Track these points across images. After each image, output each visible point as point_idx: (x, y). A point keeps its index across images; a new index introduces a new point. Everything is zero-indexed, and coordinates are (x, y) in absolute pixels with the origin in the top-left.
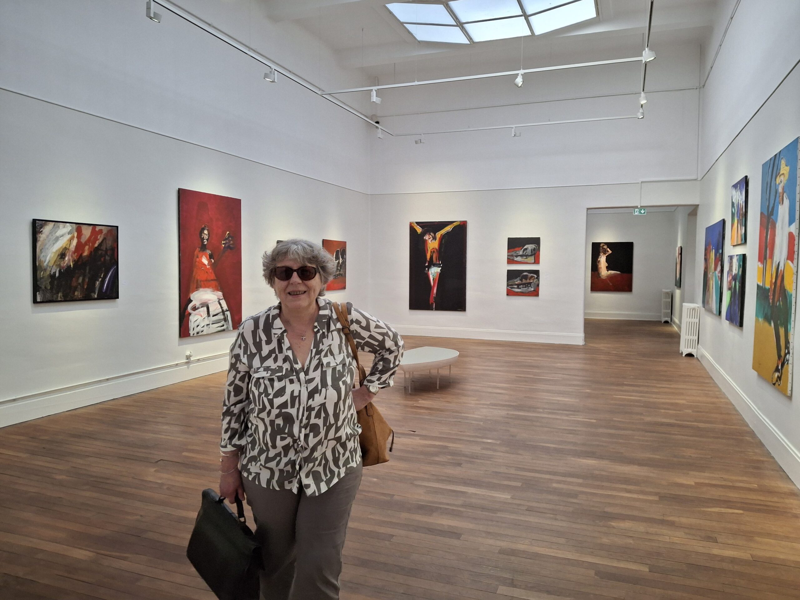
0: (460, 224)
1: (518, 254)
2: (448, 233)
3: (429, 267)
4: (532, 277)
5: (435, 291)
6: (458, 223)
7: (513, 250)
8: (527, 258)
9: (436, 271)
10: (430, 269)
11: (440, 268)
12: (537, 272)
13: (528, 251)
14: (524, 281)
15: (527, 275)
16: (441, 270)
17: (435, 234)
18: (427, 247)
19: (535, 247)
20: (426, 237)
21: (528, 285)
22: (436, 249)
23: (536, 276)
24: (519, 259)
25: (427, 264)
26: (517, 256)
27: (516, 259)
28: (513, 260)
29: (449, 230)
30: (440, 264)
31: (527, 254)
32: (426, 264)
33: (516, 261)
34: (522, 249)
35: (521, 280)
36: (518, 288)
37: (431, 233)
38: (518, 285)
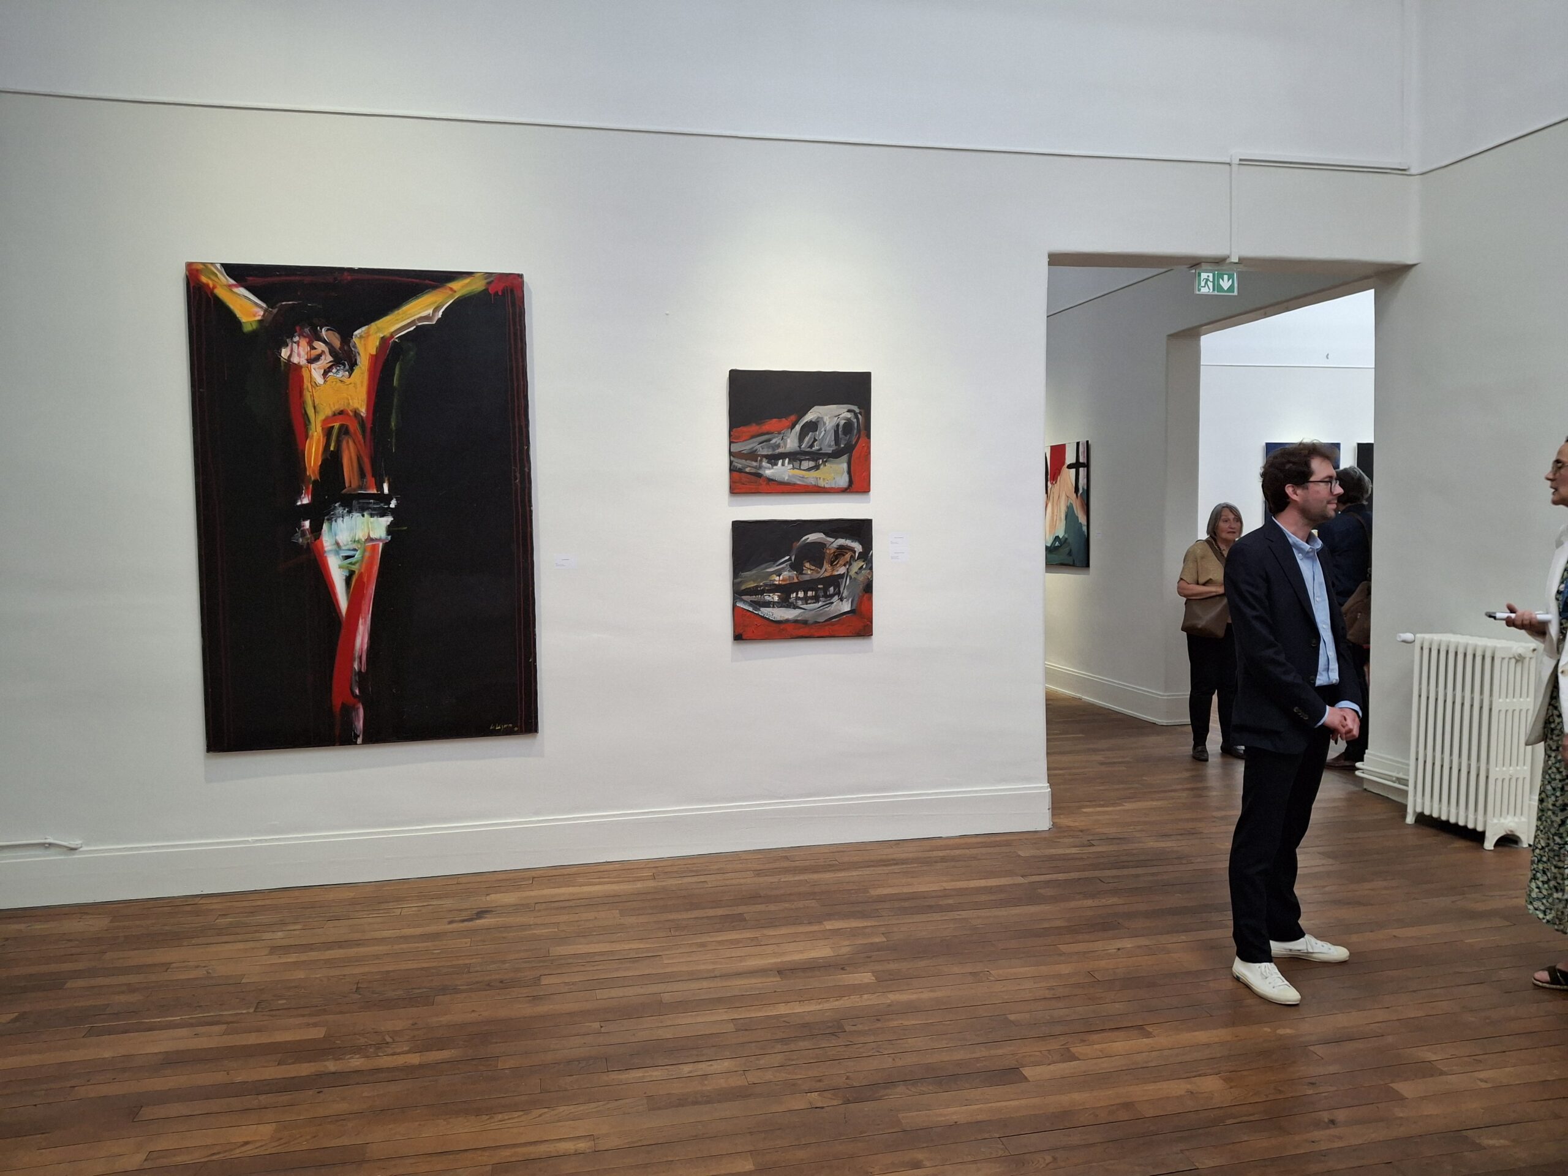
0: (486, 290)
1: (778, 446)
2: (420, 334)
3: (320, 514)
4: (842, 550)
5: (362, 639)
6: (478, 286)
7: (754, 428)
8: (817, 467)
9: (361, 535)
10: (325, 526)
11: (387, 520)
12: (861, 530)
13: (820, 434)
14: (809, 572)
15: (820, 546)
16: (390, 530)
17: (346, 337)
18: (302, 404)
19: (849, 415)
20: (296, 352)
21: (826, 590)
22: (356, 413)
23: (858, 547)
24: (782, 471)
25: (306, 500)
26: (773, 459)
27: (769, 472)
28: (759, 476)
29: (427, 318)
30: (387, 499)
31: (816, 448)
32: (299, 495)
33: (770, 480)
34: (793, 427)
35: (797, 567)
36: (785, 603)
37: (324, 332)
38: (785, 591)
